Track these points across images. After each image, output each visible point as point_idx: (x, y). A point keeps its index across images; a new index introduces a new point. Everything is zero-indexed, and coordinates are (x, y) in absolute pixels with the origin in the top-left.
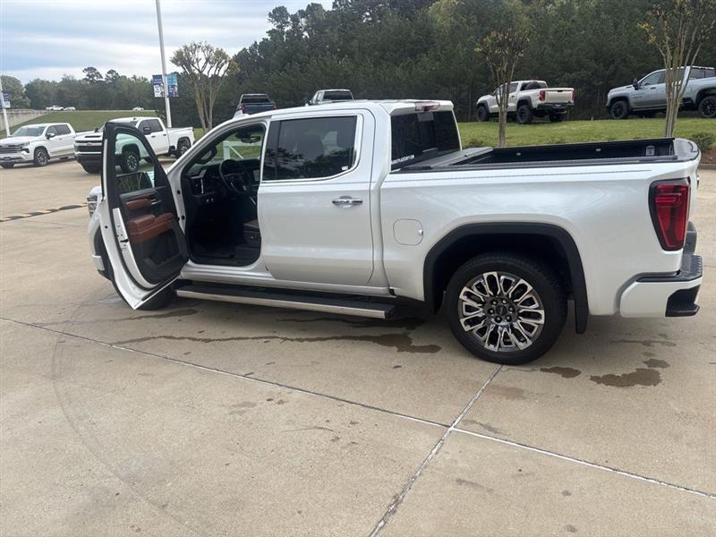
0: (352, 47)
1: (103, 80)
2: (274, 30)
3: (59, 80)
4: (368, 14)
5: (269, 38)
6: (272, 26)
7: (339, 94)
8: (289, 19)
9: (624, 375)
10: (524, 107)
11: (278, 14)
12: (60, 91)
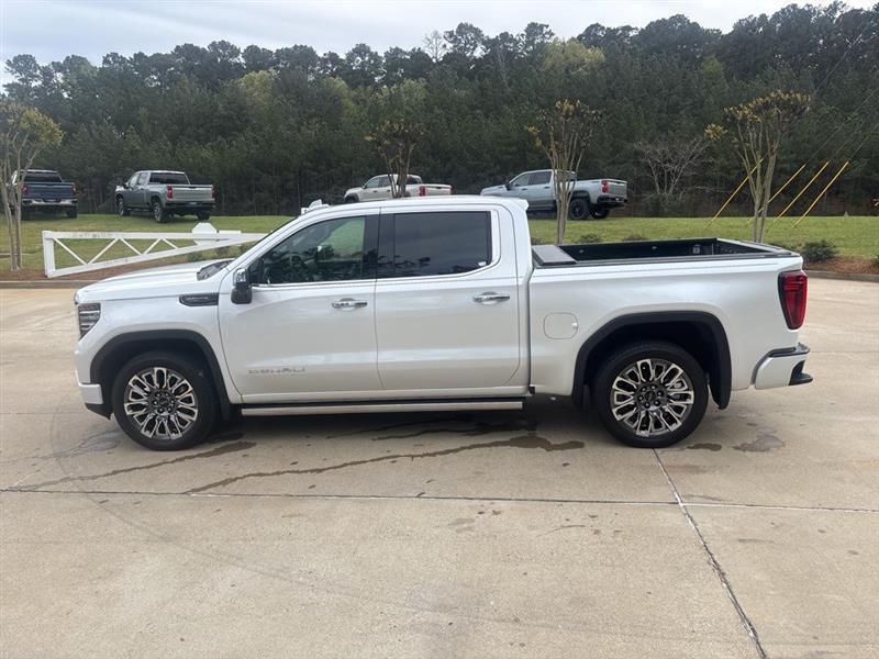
0: (138, 115)
2: (15, 84)
4: (155, 77)
5: (6, 93)
8: (38, 72)
11: (22, 64)
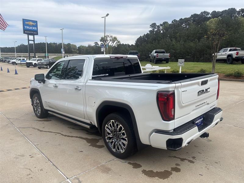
1: (99, 46)
2: (151, 30)
3: (87, 46)
4: (184, 24)
5: (149, 33)
6: (151, 29)
7: (161, 51)
8: (157, 27)
9: (157, 172)
10: (230, 58)
11: (153, 25)
12: (87, 49)
